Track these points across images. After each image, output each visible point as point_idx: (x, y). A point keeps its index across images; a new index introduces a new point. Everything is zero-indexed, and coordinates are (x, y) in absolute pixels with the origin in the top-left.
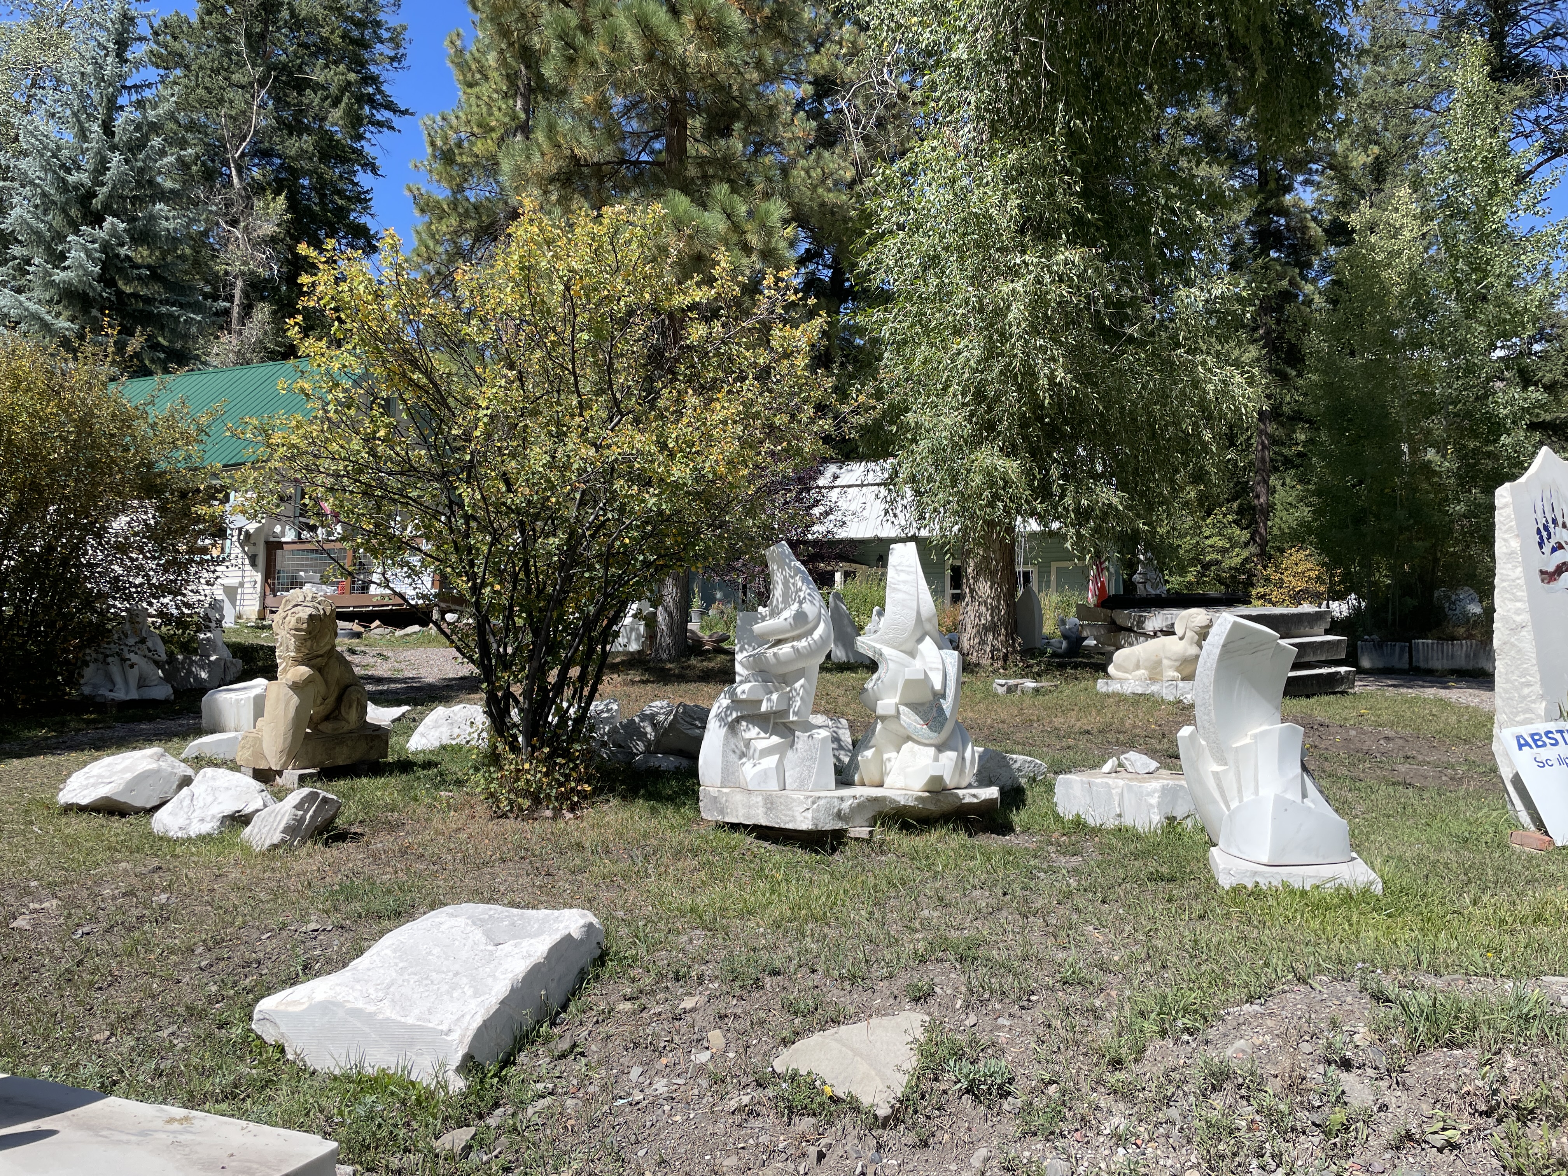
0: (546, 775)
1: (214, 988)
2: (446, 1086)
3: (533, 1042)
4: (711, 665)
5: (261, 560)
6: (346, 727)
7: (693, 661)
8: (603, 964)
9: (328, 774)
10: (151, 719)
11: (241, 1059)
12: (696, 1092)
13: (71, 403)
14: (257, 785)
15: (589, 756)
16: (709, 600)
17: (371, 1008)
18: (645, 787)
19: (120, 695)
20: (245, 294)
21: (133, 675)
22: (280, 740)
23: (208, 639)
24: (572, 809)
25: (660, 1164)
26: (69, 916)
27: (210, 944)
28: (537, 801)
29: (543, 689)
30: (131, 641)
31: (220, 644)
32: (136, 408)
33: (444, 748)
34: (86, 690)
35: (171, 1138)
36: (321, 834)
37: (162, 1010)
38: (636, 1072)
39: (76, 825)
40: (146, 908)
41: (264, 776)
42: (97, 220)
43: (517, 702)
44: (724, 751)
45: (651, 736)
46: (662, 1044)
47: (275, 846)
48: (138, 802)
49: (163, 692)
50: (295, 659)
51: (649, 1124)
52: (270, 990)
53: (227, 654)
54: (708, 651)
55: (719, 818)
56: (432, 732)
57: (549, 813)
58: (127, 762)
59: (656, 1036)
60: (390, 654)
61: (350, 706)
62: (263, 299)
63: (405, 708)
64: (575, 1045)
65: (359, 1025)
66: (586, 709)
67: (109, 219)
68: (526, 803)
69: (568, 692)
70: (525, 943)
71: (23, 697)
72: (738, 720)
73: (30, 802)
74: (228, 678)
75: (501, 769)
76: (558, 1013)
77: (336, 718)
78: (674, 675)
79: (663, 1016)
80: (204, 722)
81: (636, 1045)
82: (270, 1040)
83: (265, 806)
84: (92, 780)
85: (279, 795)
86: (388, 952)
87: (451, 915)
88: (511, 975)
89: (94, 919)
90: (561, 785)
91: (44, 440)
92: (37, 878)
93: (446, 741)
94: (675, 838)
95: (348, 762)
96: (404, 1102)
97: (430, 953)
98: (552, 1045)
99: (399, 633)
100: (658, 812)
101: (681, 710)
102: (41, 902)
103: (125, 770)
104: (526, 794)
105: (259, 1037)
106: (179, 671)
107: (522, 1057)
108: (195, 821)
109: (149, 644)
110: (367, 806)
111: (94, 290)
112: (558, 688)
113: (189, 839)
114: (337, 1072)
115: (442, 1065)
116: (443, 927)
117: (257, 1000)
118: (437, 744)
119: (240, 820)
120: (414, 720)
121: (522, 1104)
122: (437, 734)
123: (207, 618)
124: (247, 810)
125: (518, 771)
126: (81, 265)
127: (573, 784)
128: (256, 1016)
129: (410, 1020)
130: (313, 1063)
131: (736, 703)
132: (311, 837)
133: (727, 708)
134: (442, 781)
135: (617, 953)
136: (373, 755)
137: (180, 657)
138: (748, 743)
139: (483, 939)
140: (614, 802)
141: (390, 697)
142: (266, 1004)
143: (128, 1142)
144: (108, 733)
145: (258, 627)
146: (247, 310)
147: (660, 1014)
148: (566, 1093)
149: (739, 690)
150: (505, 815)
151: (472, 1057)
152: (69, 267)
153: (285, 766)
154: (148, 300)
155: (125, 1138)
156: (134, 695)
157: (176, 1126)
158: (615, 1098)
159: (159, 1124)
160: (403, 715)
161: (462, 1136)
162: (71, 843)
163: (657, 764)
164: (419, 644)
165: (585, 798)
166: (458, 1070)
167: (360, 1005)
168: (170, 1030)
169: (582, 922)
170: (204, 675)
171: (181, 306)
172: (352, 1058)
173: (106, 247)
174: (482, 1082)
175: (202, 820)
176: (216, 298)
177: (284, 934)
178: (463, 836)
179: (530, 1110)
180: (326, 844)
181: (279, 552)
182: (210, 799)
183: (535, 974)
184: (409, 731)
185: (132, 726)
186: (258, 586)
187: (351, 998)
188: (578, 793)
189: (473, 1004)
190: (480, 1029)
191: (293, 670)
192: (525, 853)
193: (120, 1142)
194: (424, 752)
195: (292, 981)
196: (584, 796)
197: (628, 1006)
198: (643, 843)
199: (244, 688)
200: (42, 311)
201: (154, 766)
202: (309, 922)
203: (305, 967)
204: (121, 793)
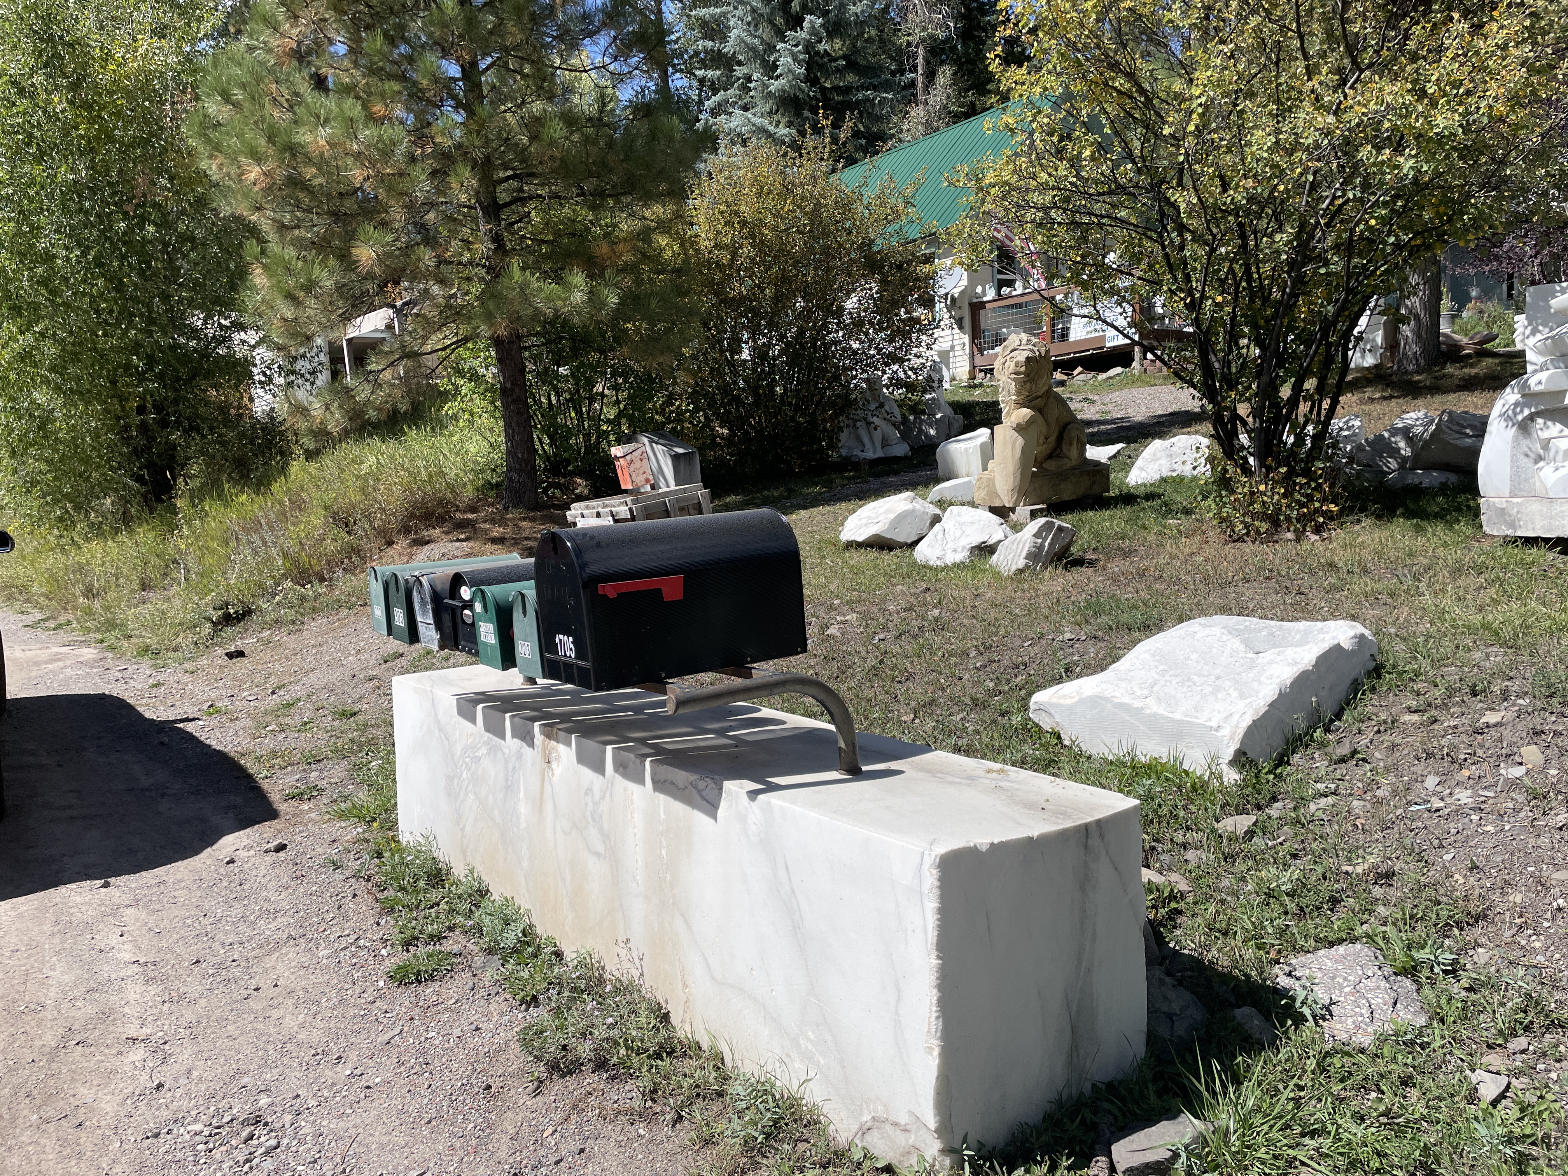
0: (1285, 496)
1: (991, 685)
2: (1221, 777)
3: (1307, 746)
4: (1474, 371)
5: (967, 323)
6: (1069, 464)
7: (1450, 369)
8: (1379, 676)
9: (1056, 508)
10: (896, 473)
11: (1024, 741)
12: (1511, 805)
13: (803, 198)
14: (995, 519)
15: (1333, 474)
16: (1461, 300)
17: (1137, 704)
18: (1404, 505)
19: (870, 455)
20: (927, 62)
21: (878, 435)
22: (1011, 479)
23: (933, 399)
24: (1317, 530)
25: (1471, 870)
26: (867, 625)
27: (982, 649)
28: (1276, 523)
29: (1276, 405)
30: (873, 407)
31: (943, 402)
32: (853, 192)
33: (1164, 480)
34: (844, 452)
35: (994, 783)
36: (1060, 559)
37: (951, 699)
38: (1431, 782)
39: (856, 558)
40: (923, 620)
41: (1001, 512)
42: (796, 22)
43: (1244, 423)
44: (1513, 455)
45: (1405, 450)
46: (1462, 757)
47: (1021, 571)
48: (901, 538)
49: (901, 449)
50: (1016, 403)
51: (1454, 831)
52: (1040, 687)
53: (949, 411)
54: (1469, 356)
55: (1510, 532)
56: (1151, 466)
57: (1290, 535)
58: (888, 505)
59: (1454, 747)
60: (1096, 398)
61: (1071, 444)
62: (942, 62)
63: (1119, 446)
64: (1355, 752)
65: (1127, 717)
66: (1327, 423)
67: (808, 18)
68: (1264, 526)
69: (1304, 408)
70: (1290, 652)
71: (799, 462)
72: (1532, 418)
73: (820, 542)
74: (953, 433)
75: (1233, 492)
76: (1332, 721)
77: (1058, 456)
78: (1425, 387)
79: (1461, 730)
80: (941, 472)
81: (1430, 756)
82: (1047, 727)
83: (1006, 537)
84: (864, 521)
85: (1017, 528)
86: (1147, 656)
87: (1205, 626)
88: (1278, 681)
89: (885, 628)
90: (1302, 505)
91: (787, 236)
92: (837, 597)
93: (1165, 473)
94: (1453, 555)
95: (1074, 497)
96: (1180, 788)
97: (1188, 658)
98: (1330, 749)
99: (1102, 377)
100: (1424, 530)
101: (1445, 417)
102: (844, 615)
103: (888, 511)
104: (1263, 516)
105: (1037, 725)
106: (912, 431)
107: (1296, 758)
108: (949, 551)
109: (887, 407)
110: (1097, 535)
111: (803, 91)
112: (1293, 402)
113: (946, 566)
114: (1111, 757)
115: (1215, 759)
116: (1198, 636)
117: (1030, 694)
118: (1158, 477)
119: (985, 550)
120: (1130, 457)
121: (1303, 801)
122: (1156, 467)
123: (929, 379)
124: (991, 541)
125: (1252, 493)
126: (790, 71)
127: (1317, 505)
128: (1032, 707)
129: (1178, 716)
130: (1087, 747)
131: (1529, 397)
132: (1051, 562)
133: (1516, 404)
134: (1168, 509)
135: (1394, 667)
136: (1097, 489)
137: (911, 418)
138: (1546, 444)
139: (1242, 648)
140: (1367, 522)
141: (1103, 438)
142: (1039, 697)
143: (960, 783)
144: (865, 487)
145: (970, 387)
146: (930, 76)
147: (1456, 727)
148: (1351, 795)
149: (1532, 382)
150: (1240, 539)
151: (1245, 754)
152: (781, 75)
153: (1017, 504)
154: (847, 90)
155: (957, 780)
156: (880, 454)
157: (995, 775)
158: (1409, 803)
159: (981, 772)
160: (1119, 452)
161: (1244, 822)
162: (857, 572)
163: (1417, 481)
164: (1123, 386)
165: (1332, 519)
166: (1232, 763)
167: (1126, 700)
168: (961, 715)
169: (1352, 633)
170: (932, 432)
171: (875, 88)
172: (1124, 745)
173: (809, 47)
174: (1257, 777)
175: (955, 551)
176: (902, 72)
177: (1043, 642)
178: (1199, 559)
179: (1313, 807)
180: (1065, 568)
181: (982, 312)
182: (958, 533)
183: (1302, 681)
184: (1127, 467)
185: (883, 479)
186: (967, 347)
187: (1117, 694)
188: (1324, 514)
189: (1241, 705)
190: (1249, 728)
191: (1016, 412)
192: (1269, 574)
193: (953, 783)
194: (1145, 485)
195: (1058, 680)
196: (1330, 517)
197: (1415, 718)
198: (1408, 562)
199: (970, 438)
200: (765, 122)
201: (909, 507)
202: (1065, 632)
203: (1067, 670)
204: (888, 530)
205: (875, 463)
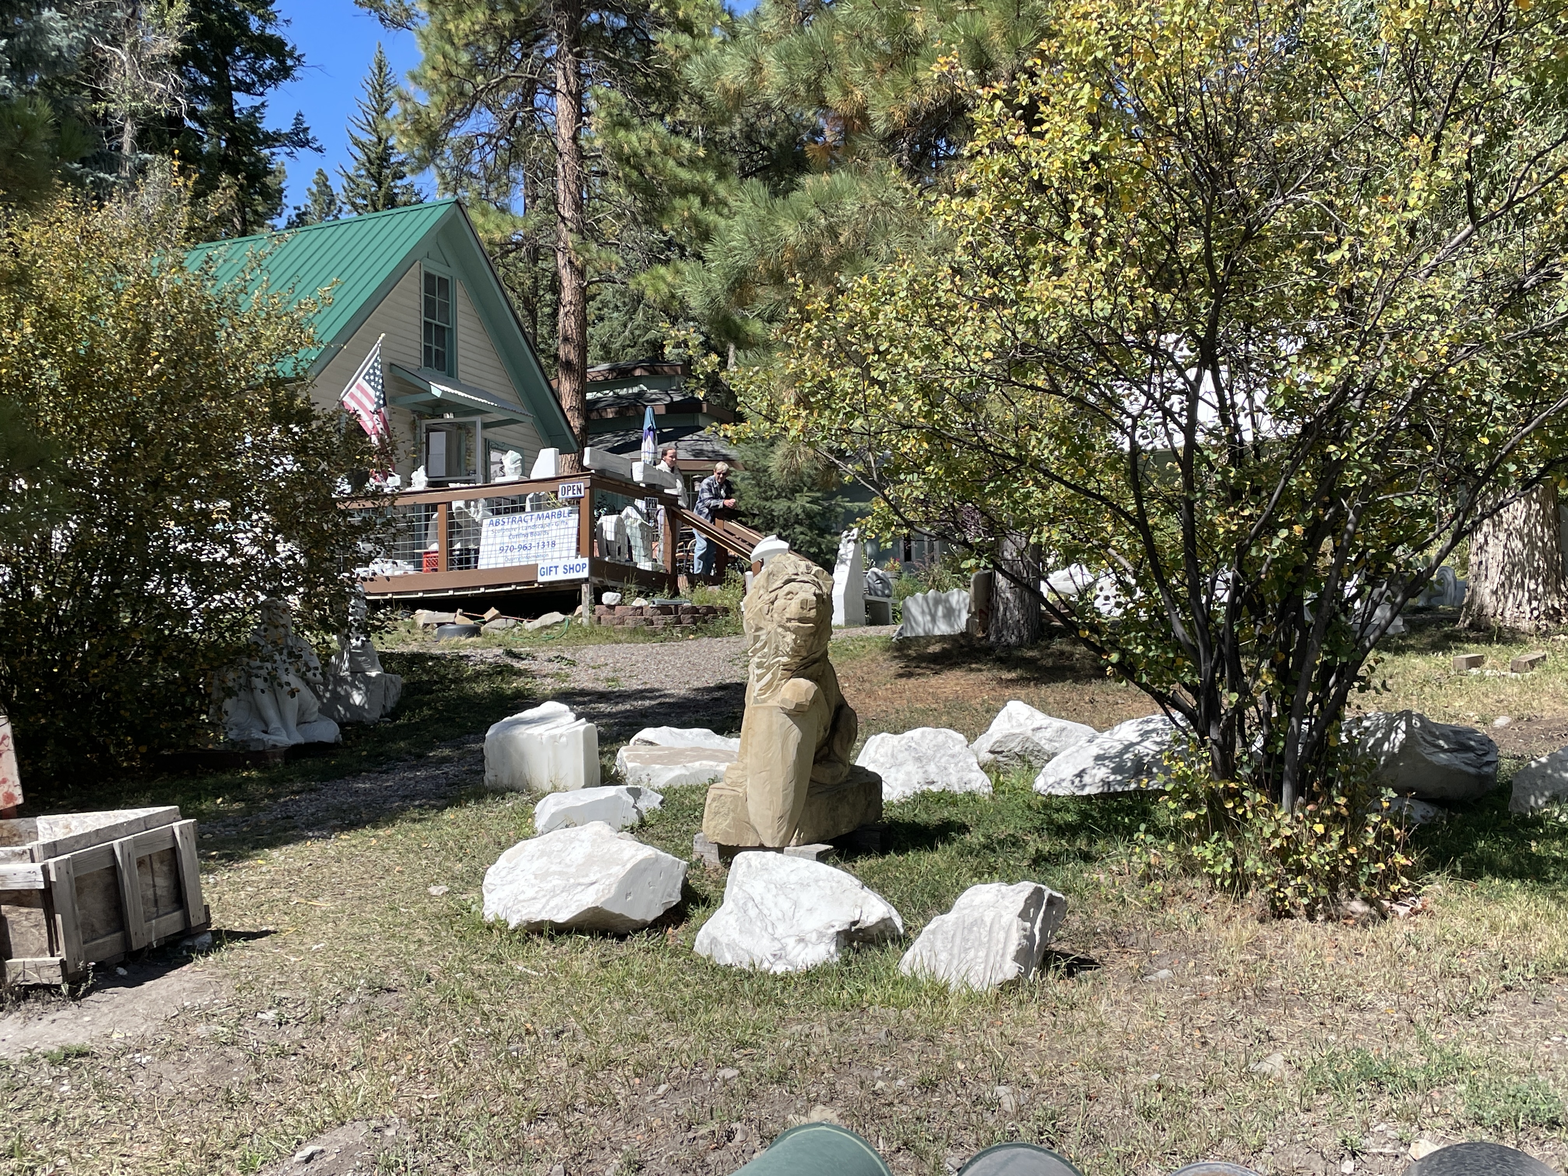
19: (280, 739)
22: (778, 800)
47: (1014, 985)
49: (326, 731)
50: (786, 668)
74: (390, 704)
77: (827, 759)
84: (556, 882)
90: (1375, 858)
104: (1325, 876)
108: (790, 942)
119: (859, 937)
124: (867, 921)
127: (1397, 857)
156: (298, 739)
164: (563, 639)
175: (801, 940)
182: (785, 904)
201: (648, 852)
204: (613, 900)
205: (296, 752)
